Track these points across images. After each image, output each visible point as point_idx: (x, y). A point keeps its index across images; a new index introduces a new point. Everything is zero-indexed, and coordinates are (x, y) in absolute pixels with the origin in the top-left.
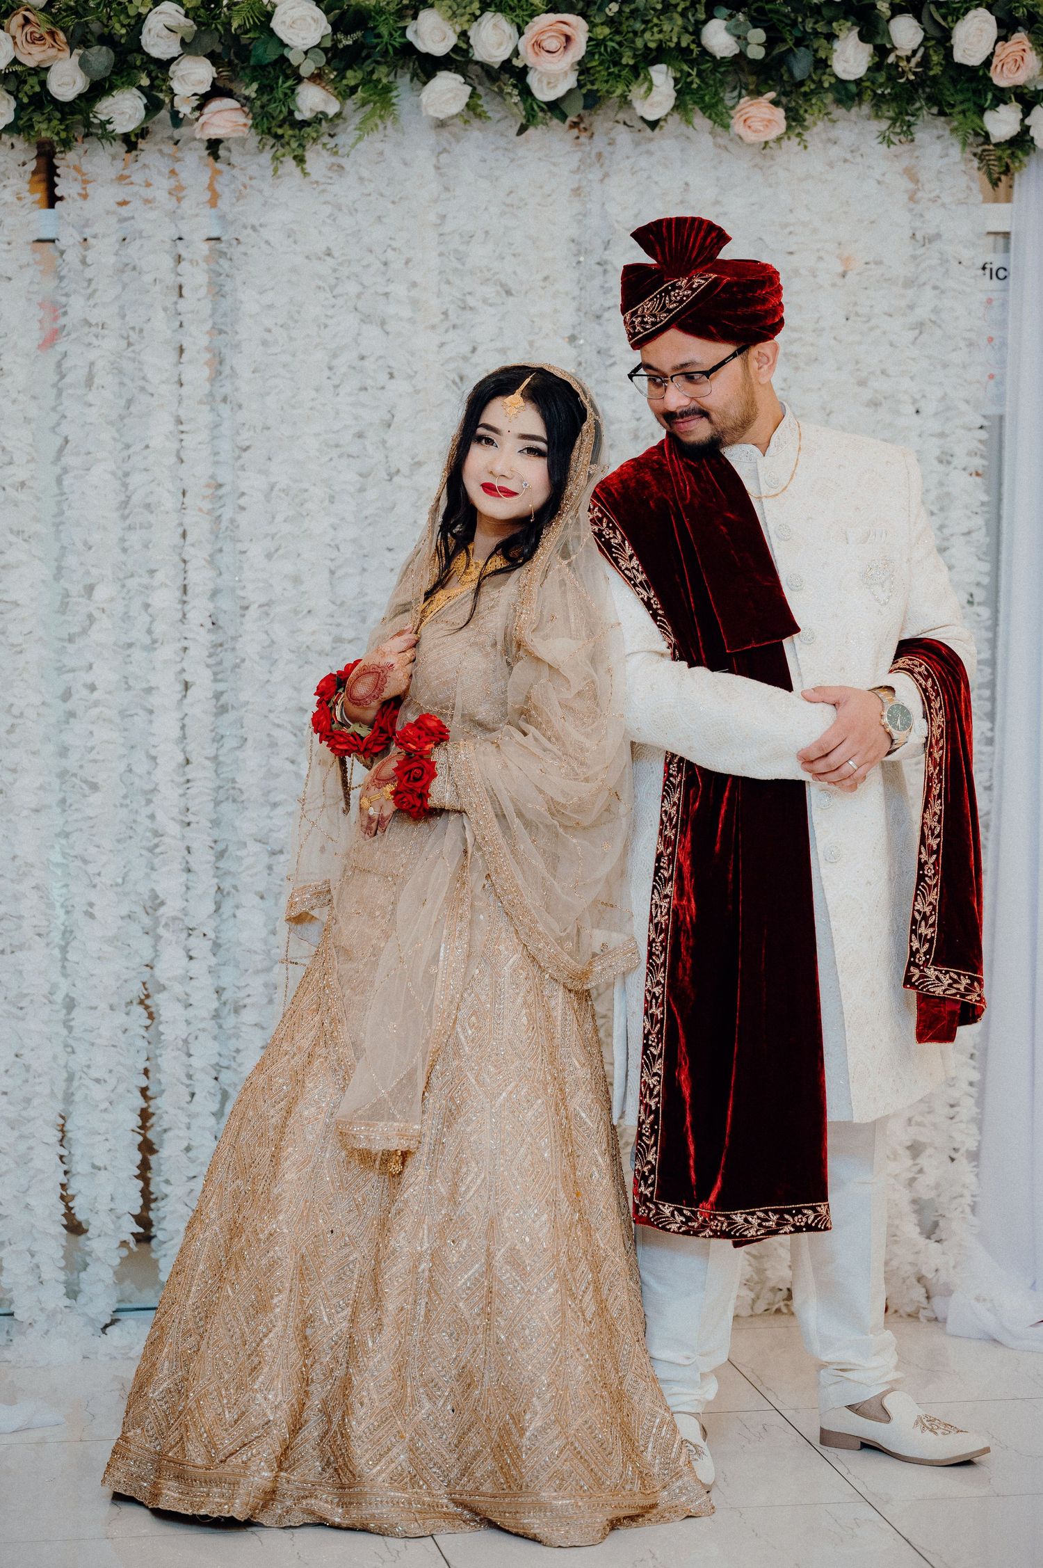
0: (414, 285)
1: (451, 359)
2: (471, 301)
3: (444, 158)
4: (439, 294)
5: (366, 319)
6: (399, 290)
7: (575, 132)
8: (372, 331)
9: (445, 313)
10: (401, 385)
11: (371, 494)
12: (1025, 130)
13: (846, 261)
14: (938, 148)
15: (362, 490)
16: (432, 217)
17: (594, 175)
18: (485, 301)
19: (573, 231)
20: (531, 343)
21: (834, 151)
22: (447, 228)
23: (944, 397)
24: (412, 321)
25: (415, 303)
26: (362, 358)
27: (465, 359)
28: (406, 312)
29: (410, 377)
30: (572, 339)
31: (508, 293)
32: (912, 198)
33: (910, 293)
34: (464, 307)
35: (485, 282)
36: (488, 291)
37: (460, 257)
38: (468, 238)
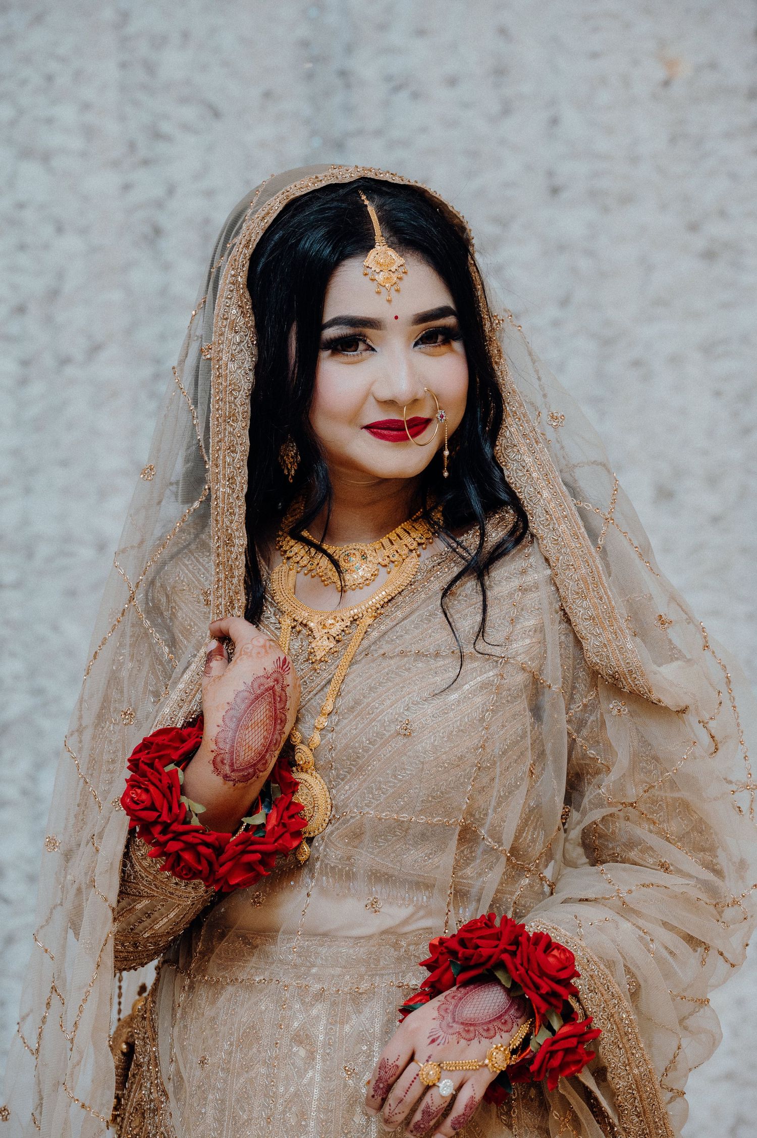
0: (86, 107)
1: (138, 207)
2: (166, 127)
4: (122, 118)
5: (26, 153)
6: (67, 113)
8: (31, 170)
9: (132, 147)
10: (71, 243)
11: (36, 388)
13: (670, 64)
15: (23, 382)
16: (108, 14)
18: (186, 128)
19: (303, 31)
22: (131, 30)
24: (84, 154)
25: (89, 132)
26: (21, 206)
27: (159, 205)
28: (76, 143)
29: (84, 231)
31: (217, 115)
33: (754, 108)
34: (157, 135)
35: (184, 100)
36: (189, 113)
37: (150, 68)
38: (159, 42)
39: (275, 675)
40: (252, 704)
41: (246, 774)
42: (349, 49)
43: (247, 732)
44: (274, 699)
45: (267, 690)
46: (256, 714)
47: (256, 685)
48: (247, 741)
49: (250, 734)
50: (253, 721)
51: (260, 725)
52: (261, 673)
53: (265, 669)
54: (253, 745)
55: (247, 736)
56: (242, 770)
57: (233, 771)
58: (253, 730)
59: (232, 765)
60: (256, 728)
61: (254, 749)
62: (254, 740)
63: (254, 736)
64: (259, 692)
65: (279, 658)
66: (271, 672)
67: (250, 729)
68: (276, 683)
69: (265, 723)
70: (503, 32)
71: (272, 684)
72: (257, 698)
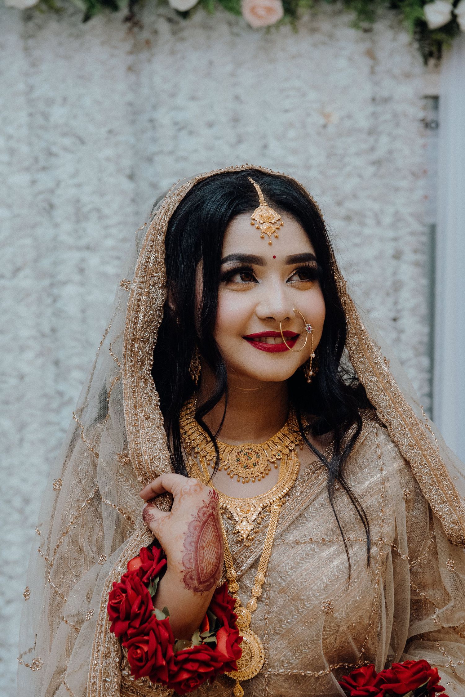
0: (10, 137)
1: (40, 193)
2: (54, 149)
3: (31, 42)
4: (30, 144)
7: (128, 24)
9: (36, 160)
12: (454, 17)
13: (327, 116)
14: (389, 34)
16: (21, 87)
17: (144, 56)
18: (65, 149)
19: (130, 97)
20: (100, 180)
21: (317, 37)
22: (35, 95)
23: (396, 214)
24: (9, 164)
25: (12, 152)
27: (52, 191)
28: (5, 158)
29: (10, 206)
30: (131, 177)
31: (83, 142)
32: (373, 72)
33: (372, 140)
34: (50, 154)
35: (64, 135)
36: (67, 141)
37: (46, 117)
38: (50, 102)
39: (211, 504)
40: (202, 530)
41: (209, 583)
42: (155, 108)
43: (204, 551)
44: (215, 522)
45: (209, 517)
46: (207, 536)
47: (201, 515)
48: (206, 557)
49: (207, 552)
50: (206, 542)
51: (211, 543)
52: (202, 505)
53: (204, 501)
54: (211, 560)
55: (205, 554)
56: (207, 581)
57: (200, 583)
58: (208, 549)
59: (199, 579)
60: (210, 546)
61: (211, 563)
62: (210, 556)
63: (209, 553)
64: (204, 519)
65: (210, 490)
66: (208, 502)
67: (206, 548)
68: (213, 509)
69: (214, 542)
70: (237, 98)
71: (211, 511)
72: (204, 524)
